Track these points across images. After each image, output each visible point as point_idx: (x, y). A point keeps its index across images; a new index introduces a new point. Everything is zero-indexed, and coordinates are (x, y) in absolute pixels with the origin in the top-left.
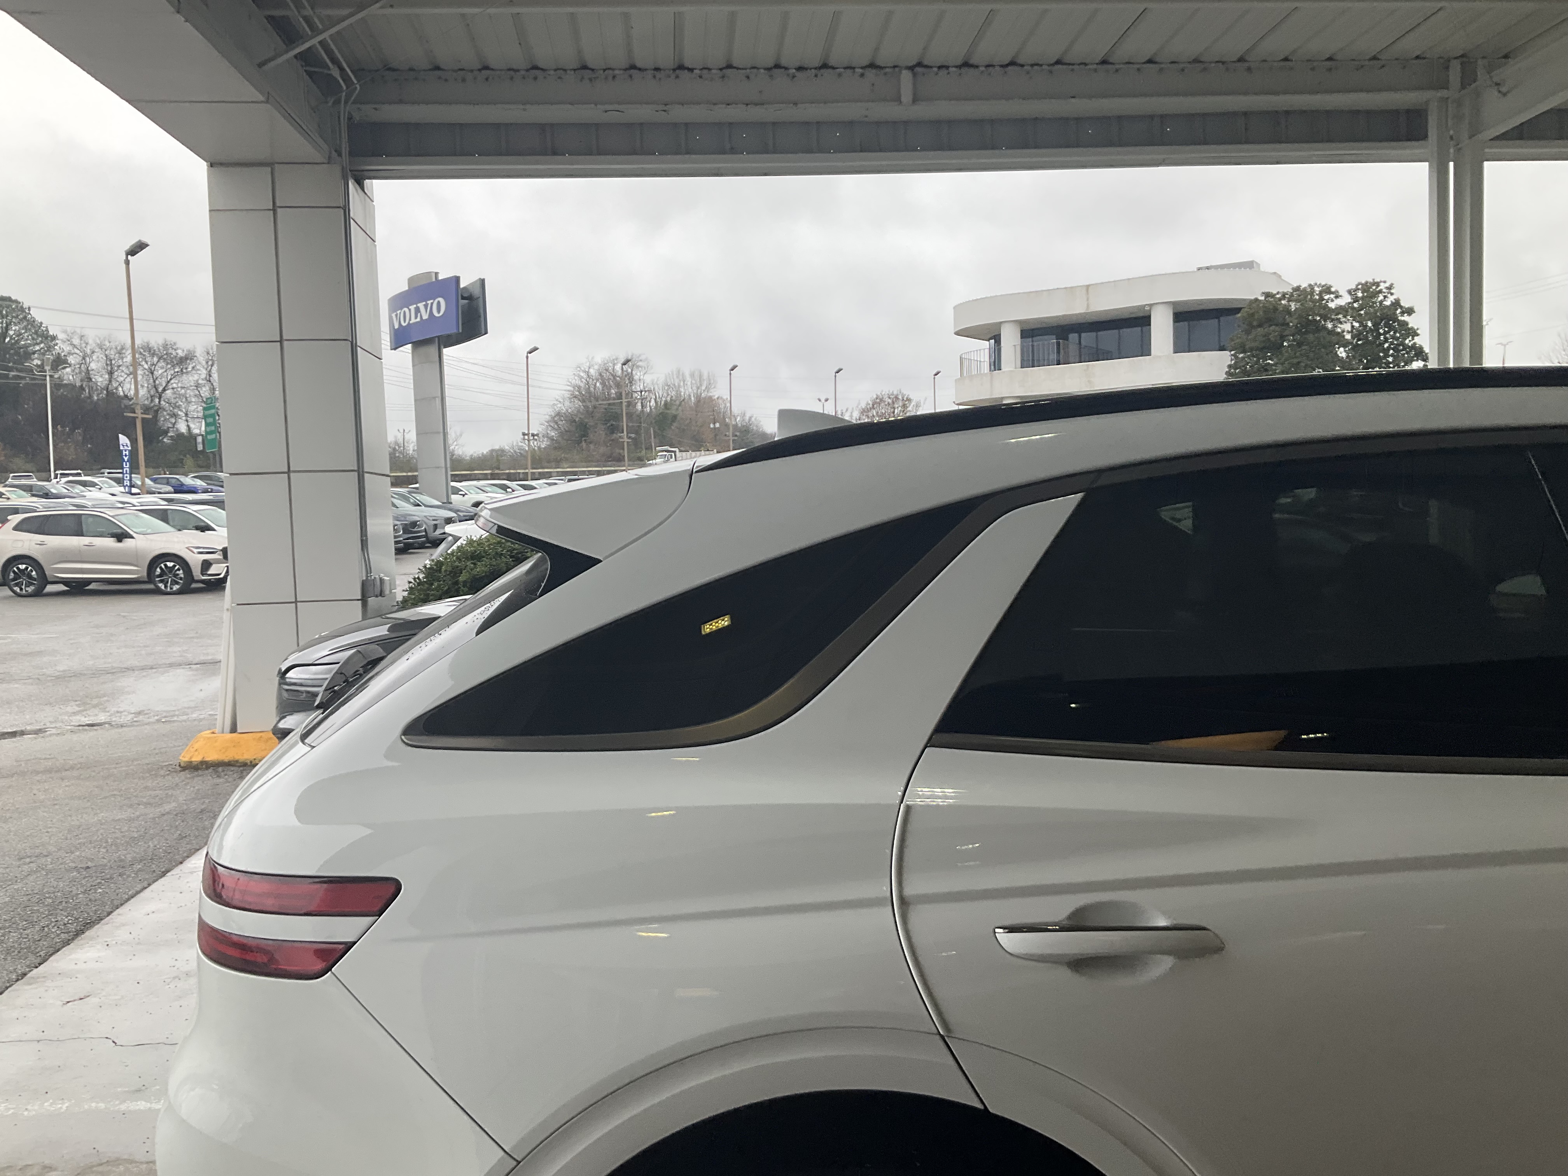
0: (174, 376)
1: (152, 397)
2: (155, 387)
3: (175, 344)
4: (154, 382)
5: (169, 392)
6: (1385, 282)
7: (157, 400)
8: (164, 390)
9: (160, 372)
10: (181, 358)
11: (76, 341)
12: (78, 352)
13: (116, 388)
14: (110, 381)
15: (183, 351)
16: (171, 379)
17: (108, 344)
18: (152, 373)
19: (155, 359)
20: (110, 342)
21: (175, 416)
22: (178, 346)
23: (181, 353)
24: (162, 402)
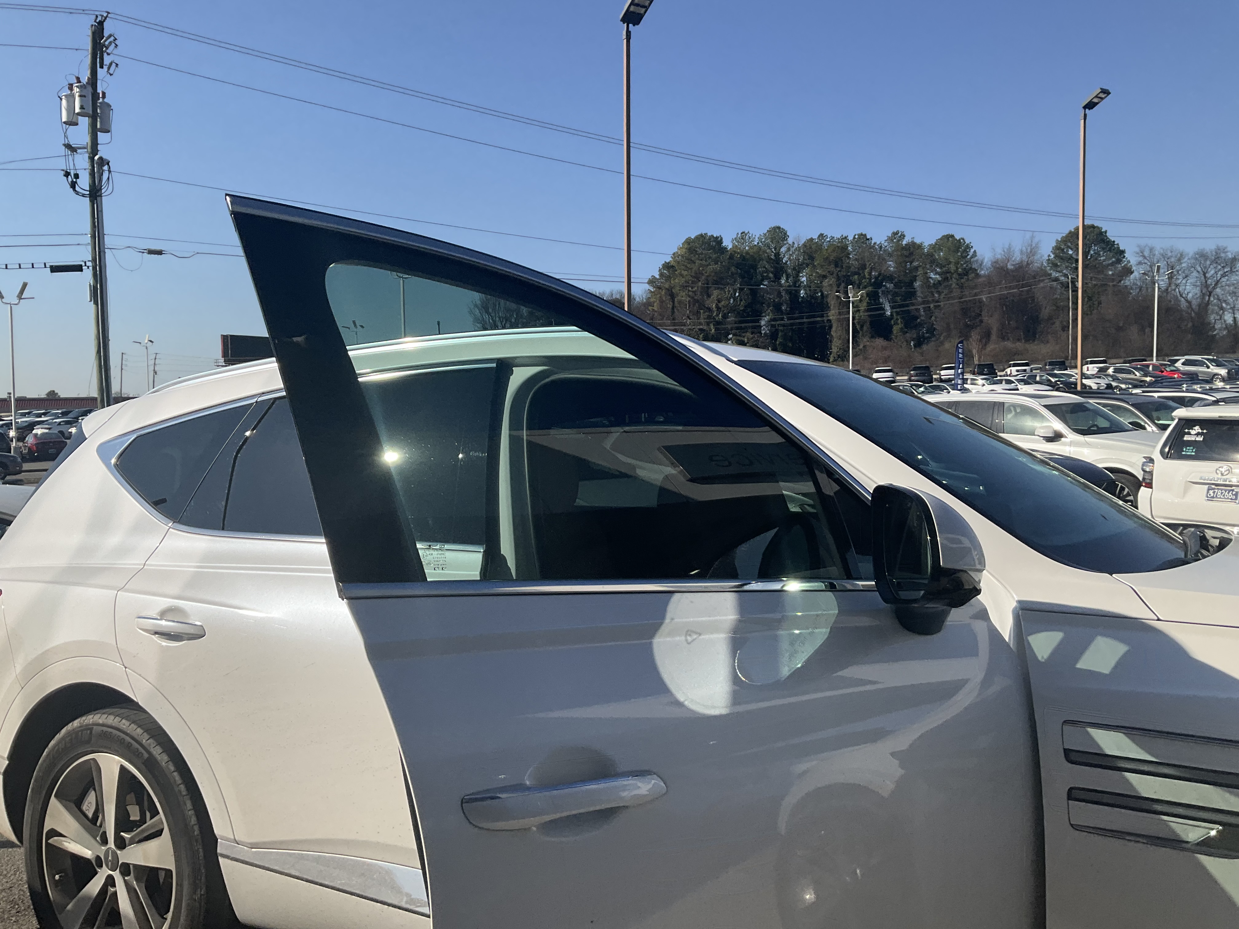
0: (1223, 276)
1: (1204, 295)
2: (1207, 286)
3: (1226, 248)
4: (1206, 282)
5: (1218, 290)
7: (1207, 298)
8: (1214, 288)
9: (1213, 272)
10: (1229, 259)
11: (1146, 254)
12: (1146, 261)
13: (1175, 290)
14: (1170, 284)
15: (1232, 254)
16: (1220, 279)
17: (1170, 254)
18: (1204, 274)
19: (1208, 263)
20: (1171, 252)
21: (1222, 308)
22: (1229, 249)
23: (1230, 256)
24: (1212, 299)
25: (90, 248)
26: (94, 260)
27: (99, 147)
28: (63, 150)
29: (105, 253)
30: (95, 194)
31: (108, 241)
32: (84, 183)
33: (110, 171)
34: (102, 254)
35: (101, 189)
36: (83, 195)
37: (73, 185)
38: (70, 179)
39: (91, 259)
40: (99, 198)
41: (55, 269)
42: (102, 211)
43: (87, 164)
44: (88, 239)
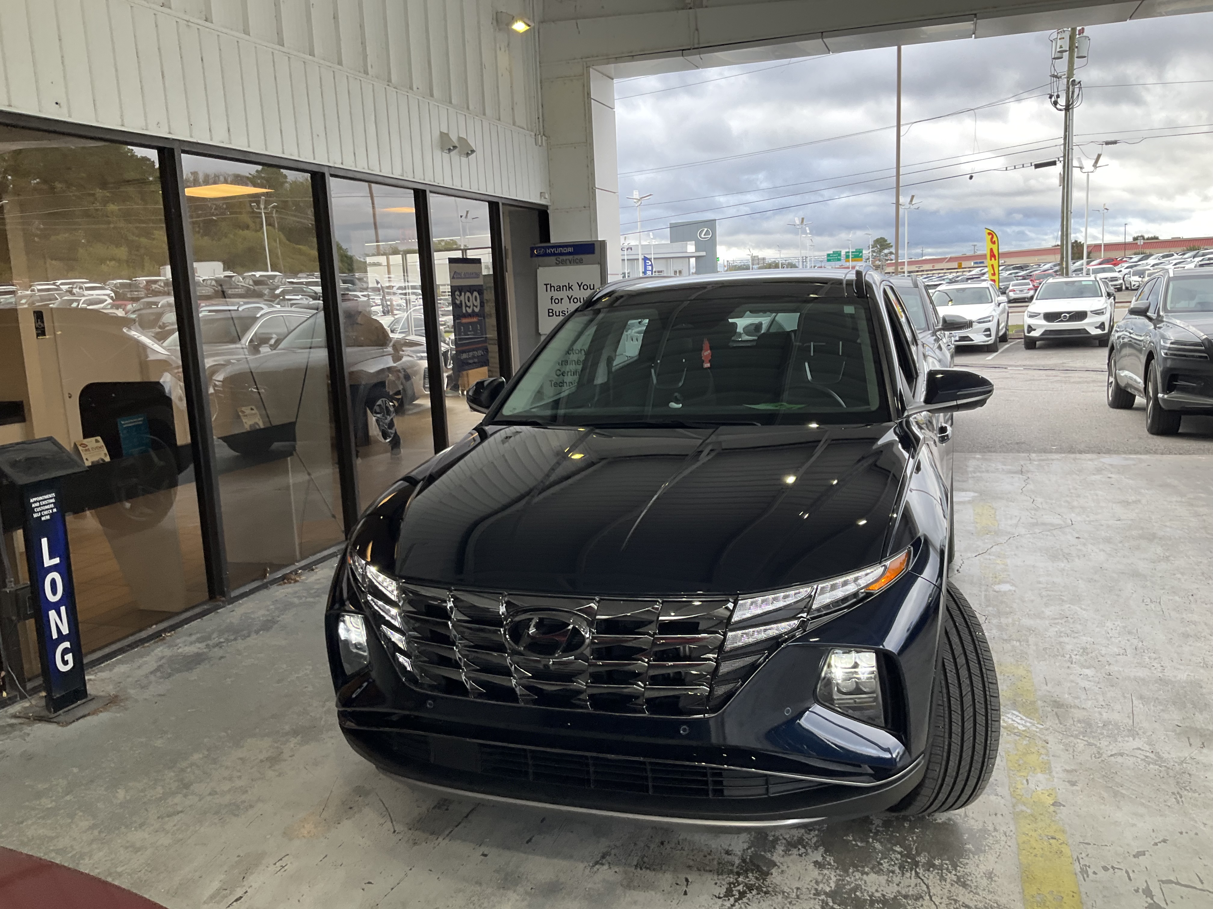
25: (1062, 147)
26: (1064, 156)
27: (1075, 72)
28: (1049, 79)
29: (1072, 149)
30: (1068, 108)
31: (1075, 140)
32: (1062, 101)
33: (1080, 88)
34: (1070, 150)
35: (1072, 103)
36: (1061, 110)
37: (1055, 103)
38: (1053, 99)
39: (1062, 155)
40: (1070, 111)
41: (1037, 166)
42: (1072, 120)
43: (1065, 87)
44: (1062, 141)
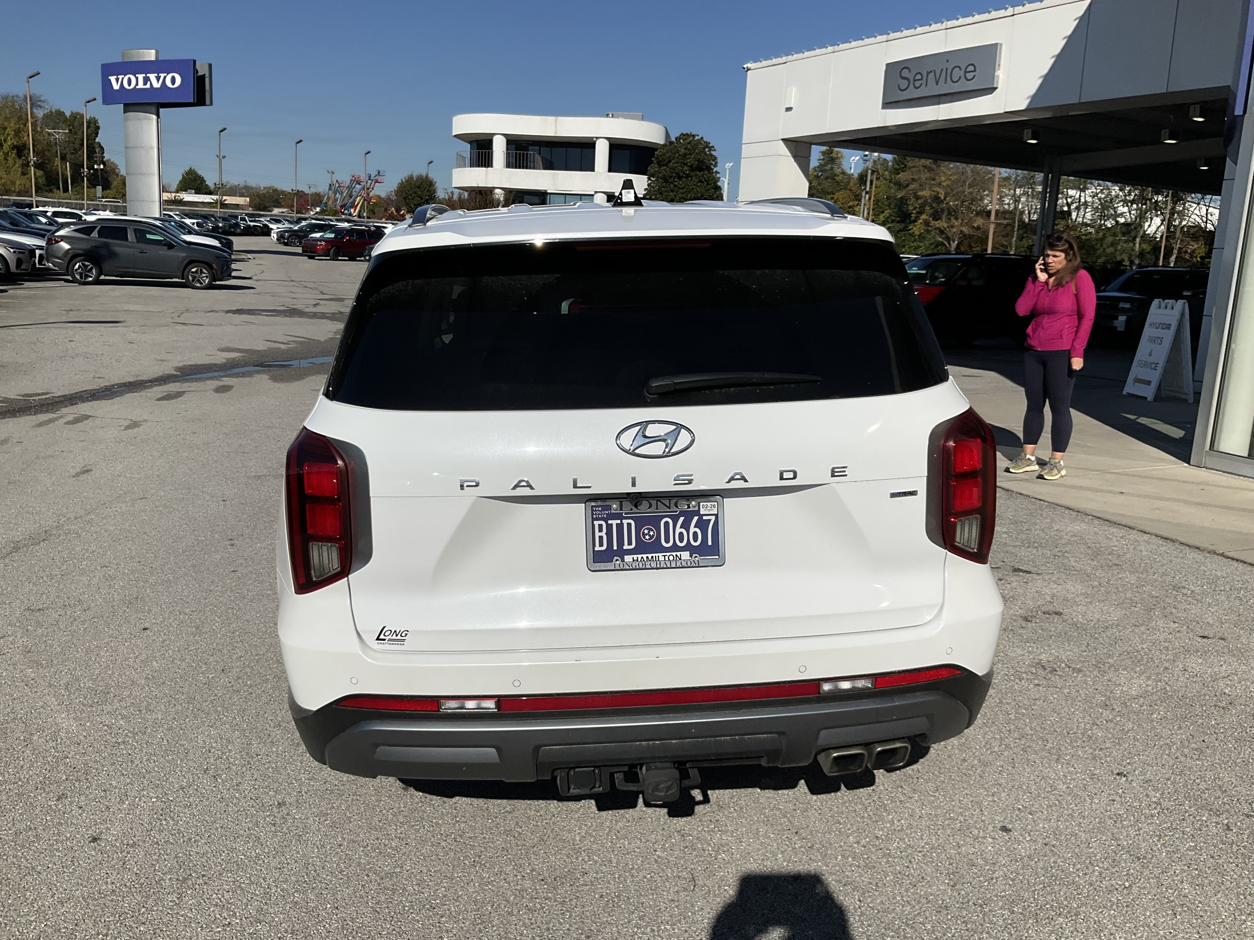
6: (698, 136)
